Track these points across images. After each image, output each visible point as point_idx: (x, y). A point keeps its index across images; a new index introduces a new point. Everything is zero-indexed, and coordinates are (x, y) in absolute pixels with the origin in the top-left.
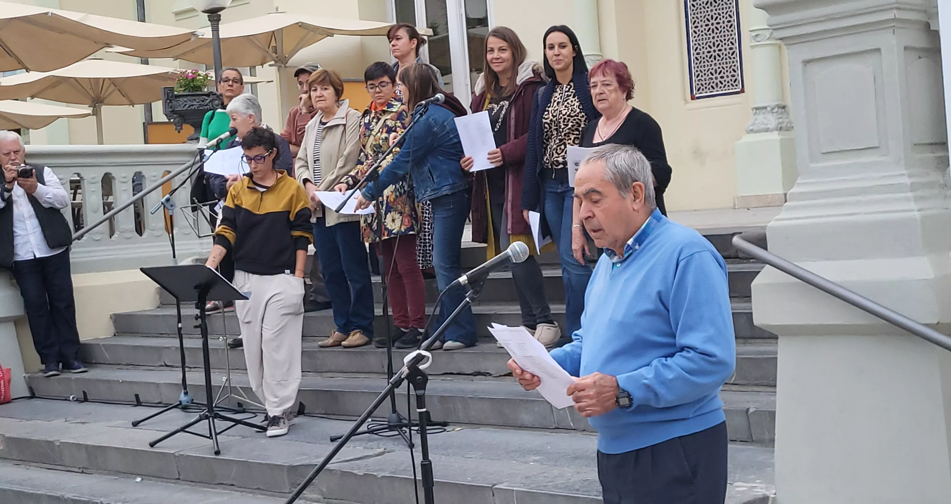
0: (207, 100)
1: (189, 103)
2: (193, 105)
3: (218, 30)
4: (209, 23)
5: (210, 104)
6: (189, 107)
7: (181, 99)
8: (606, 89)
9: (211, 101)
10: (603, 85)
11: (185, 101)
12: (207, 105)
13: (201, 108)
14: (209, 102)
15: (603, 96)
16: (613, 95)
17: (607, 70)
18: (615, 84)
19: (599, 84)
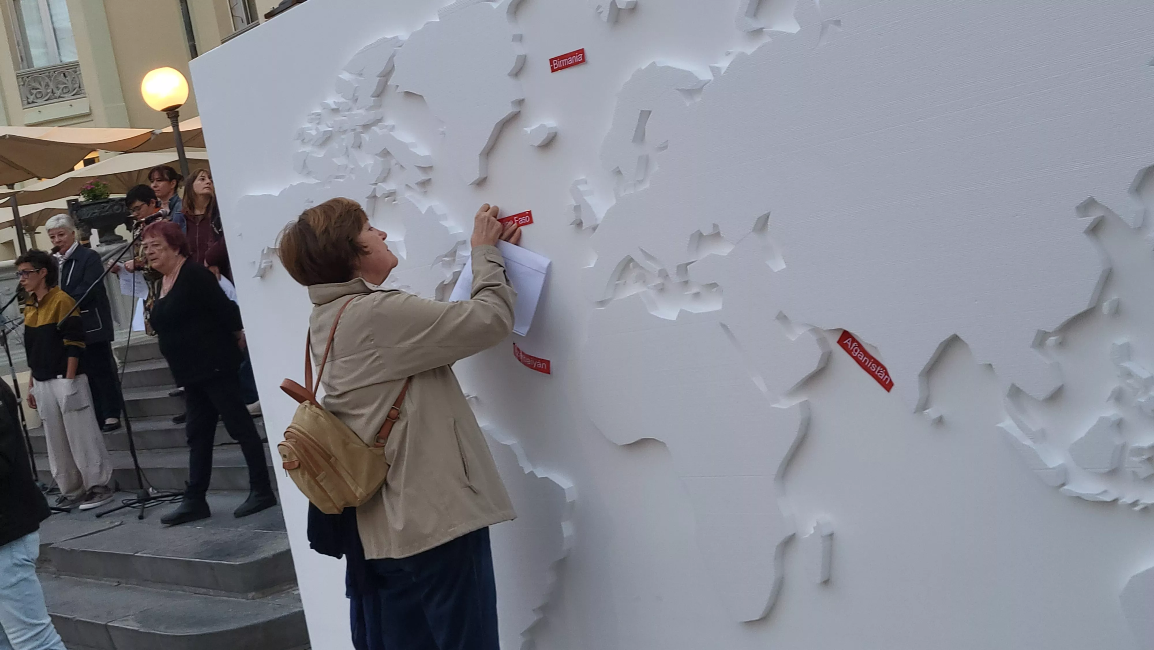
0: (107, 206)
1: (92, 212)
2: (94, 213)
3: (178, 126)
4: (169, 120)
5: (111, 210)
6: (91, 215)
7: (84, 209)
8: (155, 249)
9: (111, 207)
10: (153, 245)
11: (88, 210)
12: (107, 211)
13: (103, 215)
14: (109, 208)
15: (154, 256)
16: (163, 254)
17: (155, 233)
18: (165, 244)
19: (149, 245)
